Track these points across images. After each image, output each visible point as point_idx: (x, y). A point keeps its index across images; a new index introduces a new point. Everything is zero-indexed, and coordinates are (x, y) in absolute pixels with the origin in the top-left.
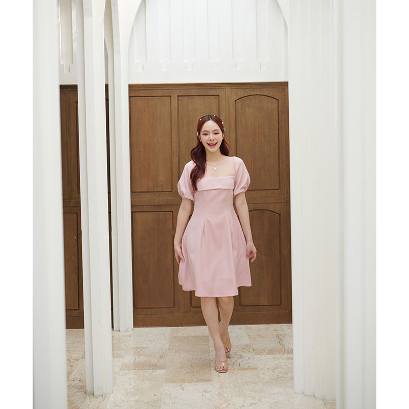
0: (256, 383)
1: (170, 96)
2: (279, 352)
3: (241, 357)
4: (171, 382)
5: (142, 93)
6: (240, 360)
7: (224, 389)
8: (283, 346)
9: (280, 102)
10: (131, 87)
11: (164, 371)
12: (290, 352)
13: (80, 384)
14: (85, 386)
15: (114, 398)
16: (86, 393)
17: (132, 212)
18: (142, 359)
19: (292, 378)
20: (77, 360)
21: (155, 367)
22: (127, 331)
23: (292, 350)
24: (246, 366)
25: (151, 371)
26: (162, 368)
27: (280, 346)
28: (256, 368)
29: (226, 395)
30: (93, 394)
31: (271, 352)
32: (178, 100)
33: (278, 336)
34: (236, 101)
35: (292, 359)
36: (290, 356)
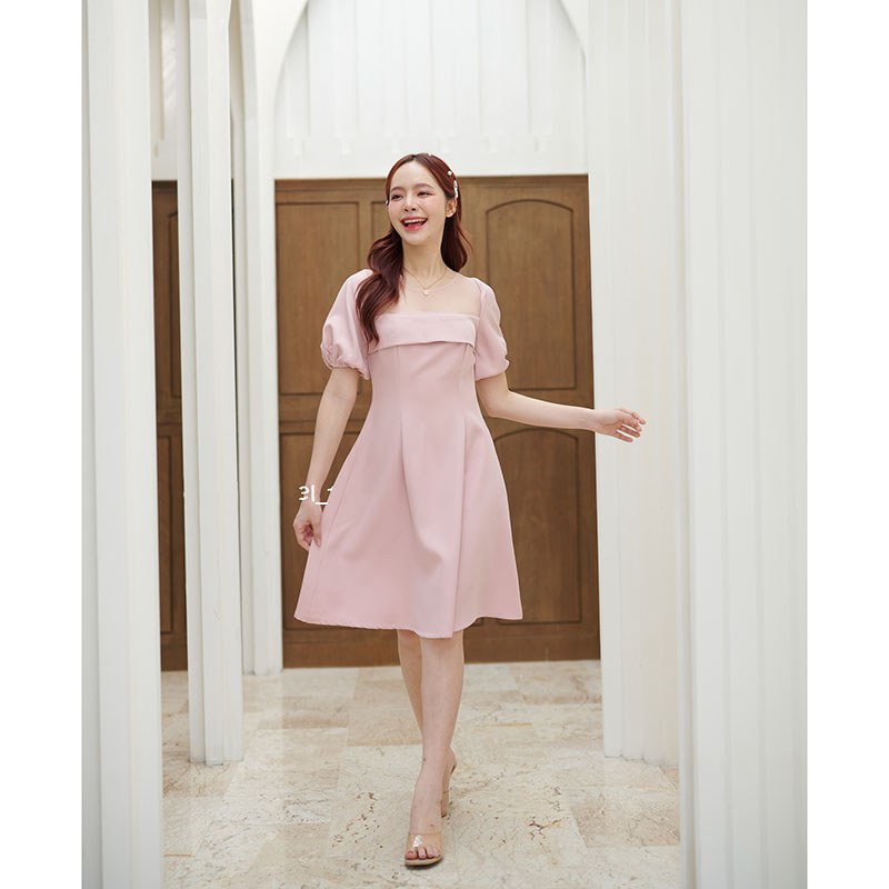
0: (528, 744)
1: (357, 203)
2: (576, 700)
3: (500, 708)
4: (359, 745)
5: (301, 197)
6: (498, 713)
7: (465, 754)
8: (585, 691)
9: (576, 214)
10: (281, 186)
11: (345, 730)
12: (598, 700)
13: (177, 749)
14: (189, 752)
15: (246, 768)
16: (189, 761)
17: (281, 435)
18: (301, 713)
19: (601, 737)
20: (169, 716)
21: (328, 723)
22: (269, 673)
23: (601, 697)
24: (510, 721)
25: (320, 730)
26: (340, 726)
27: (576, 693)
28: (529, 724)
29: (468, 761)
30: (204, 762)
31: (559, 700)
32: (373, 211)
33: (574, 679)
34: (487, 212)
35: (601, 710)
36: (597, 705)
